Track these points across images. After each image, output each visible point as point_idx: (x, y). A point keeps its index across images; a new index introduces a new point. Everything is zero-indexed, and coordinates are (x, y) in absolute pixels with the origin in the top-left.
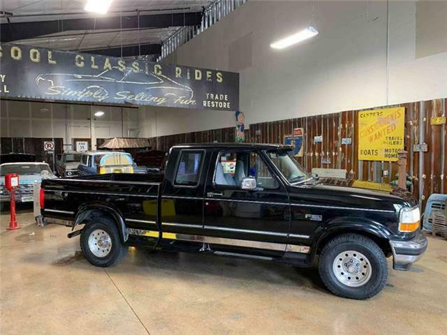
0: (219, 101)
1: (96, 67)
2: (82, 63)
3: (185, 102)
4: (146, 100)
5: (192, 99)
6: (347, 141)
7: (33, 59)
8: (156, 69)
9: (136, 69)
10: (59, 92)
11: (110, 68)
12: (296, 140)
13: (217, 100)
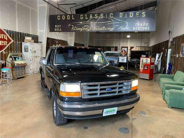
1: (87, 18)
2: (82, 17)
3: (123, 29)
4: (105, 29)
5: (127, 27)
7: (68, 19)
8: (110, 15)
9: (102, 17)
10: (75, 29)
11: (92, 18)
13: (141, 26)
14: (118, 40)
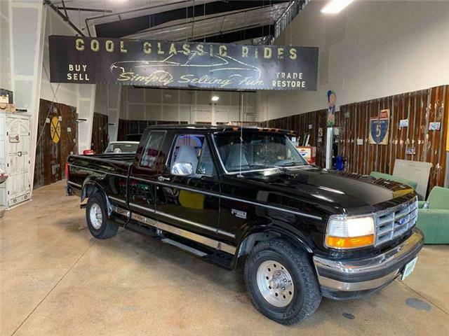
0: (292, 80)
1: (163, 52)
2: (150, 49)
3: (251, 83)
4: (209, 83)
5: (260, 80)
6: (434, 126)
7: (108, 50)
8: (220, 50)
9: (200, 52)
10: (129, 78)
11: (175, 53)
12: (382, 125)
13: (289, 79)
14: (187, 105)
